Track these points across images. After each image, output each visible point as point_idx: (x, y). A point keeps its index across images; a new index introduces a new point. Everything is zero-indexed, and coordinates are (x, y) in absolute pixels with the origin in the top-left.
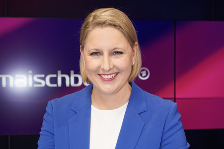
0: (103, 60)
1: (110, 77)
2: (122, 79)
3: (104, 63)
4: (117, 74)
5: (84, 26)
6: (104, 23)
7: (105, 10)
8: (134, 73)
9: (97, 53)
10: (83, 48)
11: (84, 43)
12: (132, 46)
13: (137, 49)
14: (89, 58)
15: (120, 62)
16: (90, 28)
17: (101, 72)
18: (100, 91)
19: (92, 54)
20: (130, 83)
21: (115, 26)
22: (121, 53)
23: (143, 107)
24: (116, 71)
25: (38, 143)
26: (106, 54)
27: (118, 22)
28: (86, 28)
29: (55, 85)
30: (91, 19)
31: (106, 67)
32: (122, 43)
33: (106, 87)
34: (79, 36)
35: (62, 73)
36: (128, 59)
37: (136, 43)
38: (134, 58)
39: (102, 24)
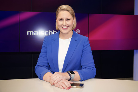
0: (63, 22)
1: (66, 28)
2: (70, 29)
4: (68, 27)
6: (64, 9)
9: (62, 20)
10: (57, 18)
11: (57, 17)
12: (73, 18)
14: (59, 21)
15: (69, 23)
17: (63, 26)
18: (62, 33)
19: (60, 20)
20: (73, 31)
22: (70, 20)
24: (68, 26)
26: (64, 20)
27: (69, 9)
28: (58, 11)
29: (48, 35)
30: (60, 8)
32: (70, 17)
35: (50, 31)
37: (75, 17)
38: (74, 22)
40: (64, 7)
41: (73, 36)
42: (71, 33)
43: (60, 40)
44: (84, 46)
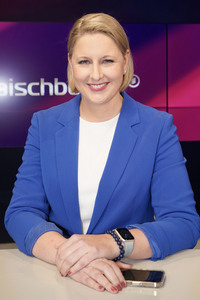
0: (93, 70)
1: (99, 87)
2: (112, 88)
3: (93, 72)
4: (107, 83)
5: (72, 32)
7: (94, 15)
8: (126, 82)
9: (86, 61)
10: (71, 55)
12: (124, 54)
13: (129, 56)
14: (78, 66)
15: (111, 71)
16: (79, 35)
17: (90, 82)
18: (89, 101)
19: (80, 63)
20: (121, 93)
21: (105, 32)
22: (112, 61)
23: (136, 118)
24: (106, 80)
25: (23, 158)
26: (95, 62)
27: (109, 28)
28: (74, 35)
30: (80, 25)
31: (96, 76)
33: (96, 97)
34: (65, 43)
36: (119, 68)
37: (128, 51)
38: (125, 67)
39: (92, 30)
40: (94, 20)
41: (123, 111)
42: (118, 102)
43: (83, 123)
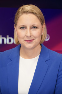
0: (27, 32)
5: (17, 13)
6: (28, 12)
7: (28, 5)
9: (23, 27)
10: (16, 25)
11: (17, 22)
15: (36, 33)
16: (20, 14)
19: (21, 28)
20: (41, 45)
21: (33, 13)
22: (37, 28)
26: (28, 28)
27: (35, 11)
30: (21, 10)
31: (29, 35)
32: (37, 23)
33: (29, 46)
34: (14, 19)
37: (44, 23)
39: (27, 12)
40: (28, 7)
42: (39, 49)
44: (60, 70)
